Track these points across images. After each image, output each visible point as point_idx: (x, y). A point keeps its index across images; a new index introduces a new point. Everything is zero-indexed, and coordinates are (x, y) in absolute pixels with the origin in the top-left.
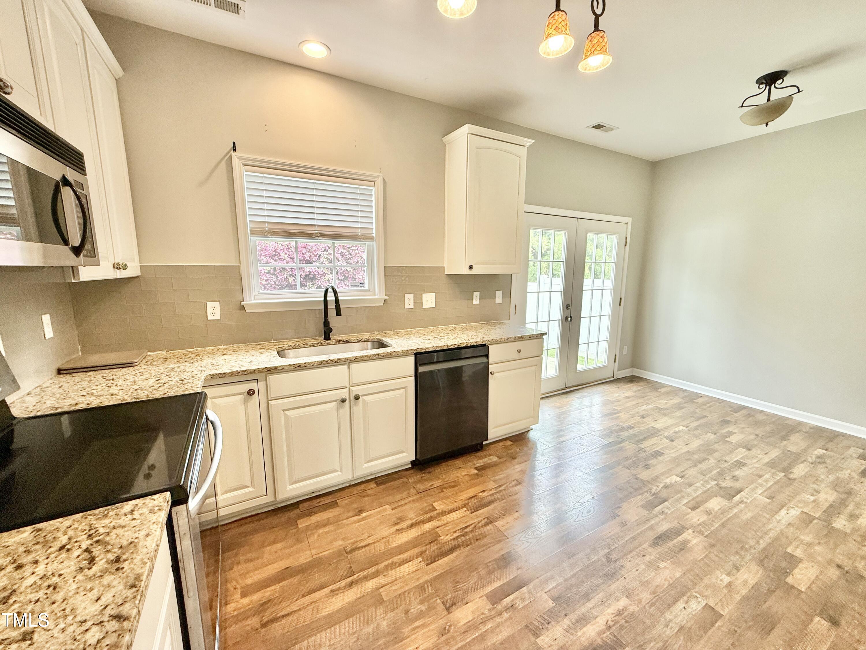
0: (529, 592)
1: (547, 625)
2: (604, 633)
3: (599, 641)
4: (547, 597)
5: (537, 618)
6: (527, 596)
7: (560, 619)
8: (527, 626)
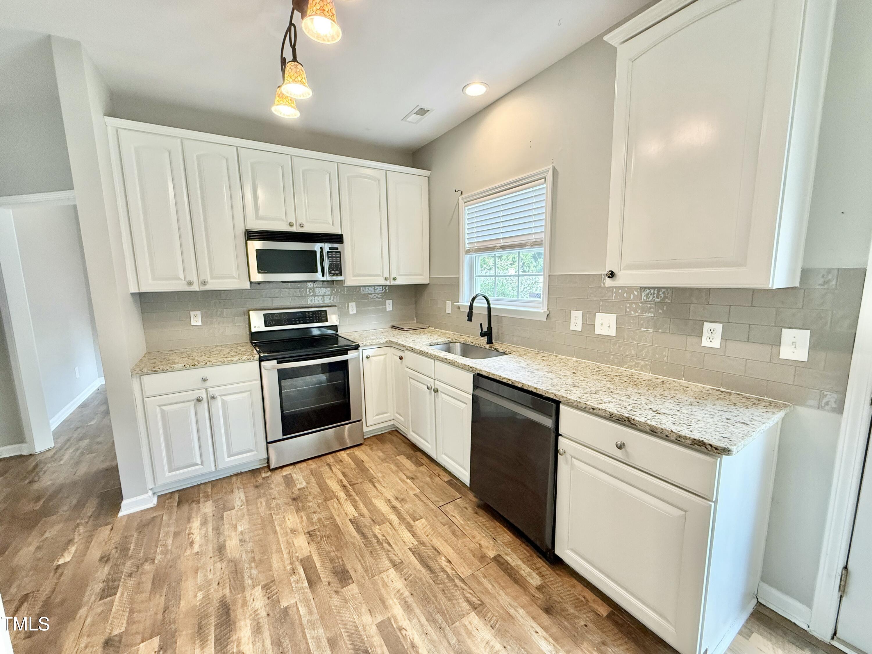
0: (302, 588)
1: (267, 596)
2: (237, 646)
3: (234, 638)
4: (292, 602)
5: (276, 590)
6: (299, 585)
7: (267, 608)
8: (274, 580)
